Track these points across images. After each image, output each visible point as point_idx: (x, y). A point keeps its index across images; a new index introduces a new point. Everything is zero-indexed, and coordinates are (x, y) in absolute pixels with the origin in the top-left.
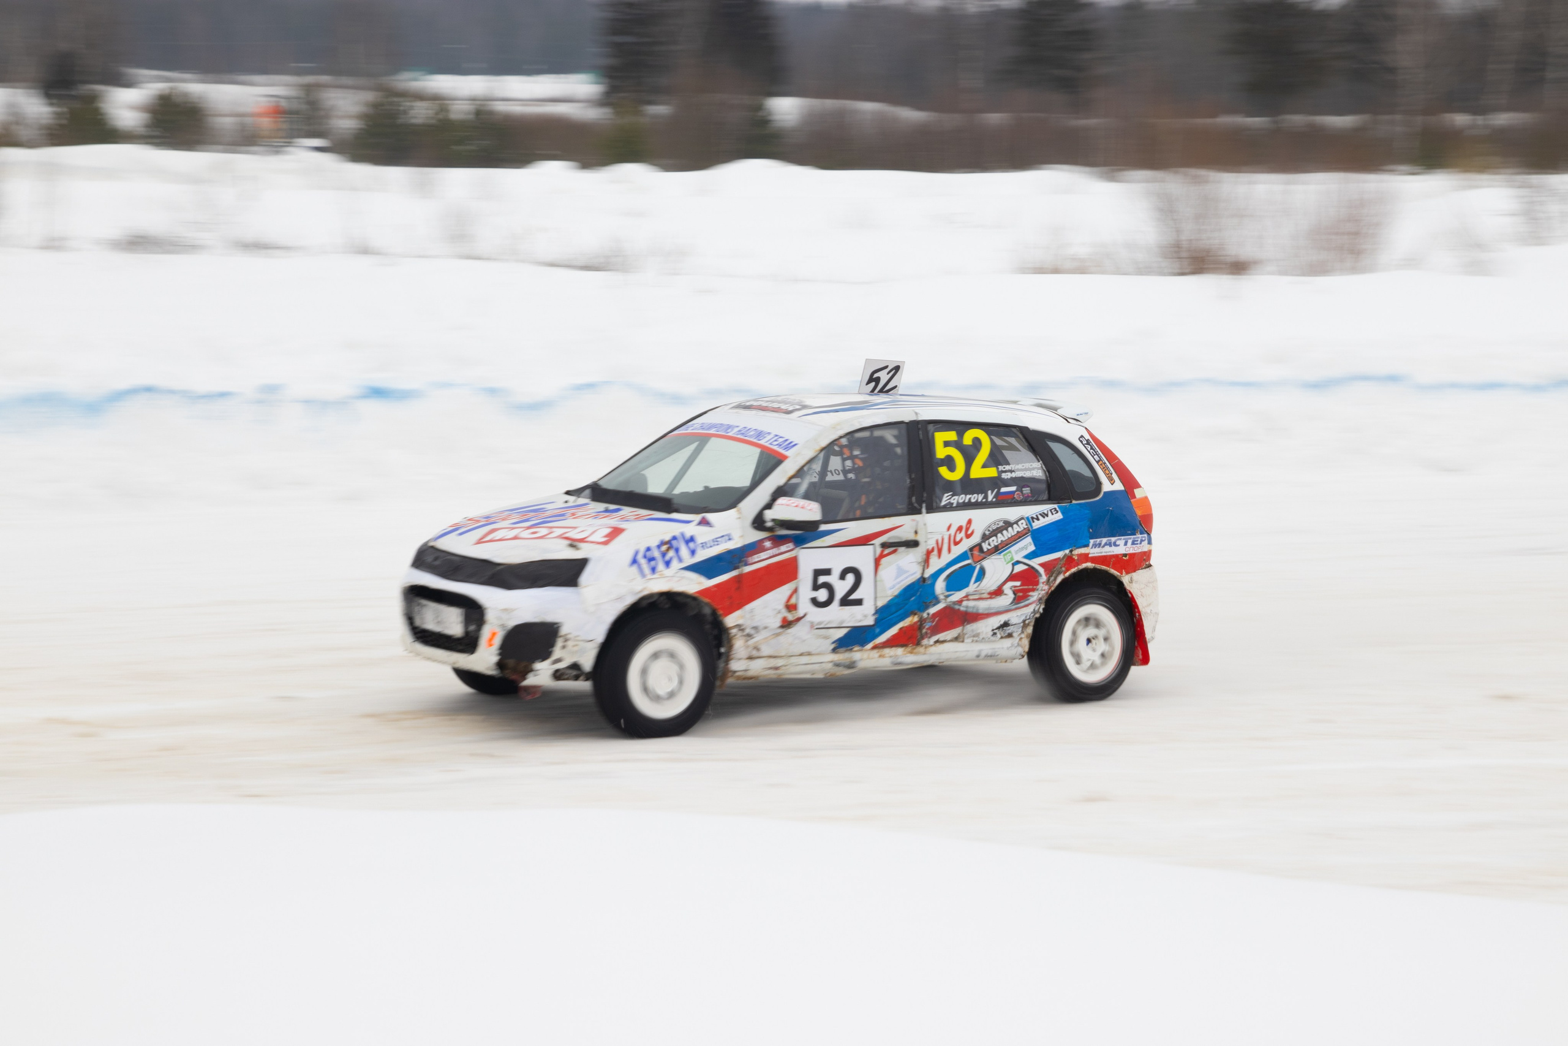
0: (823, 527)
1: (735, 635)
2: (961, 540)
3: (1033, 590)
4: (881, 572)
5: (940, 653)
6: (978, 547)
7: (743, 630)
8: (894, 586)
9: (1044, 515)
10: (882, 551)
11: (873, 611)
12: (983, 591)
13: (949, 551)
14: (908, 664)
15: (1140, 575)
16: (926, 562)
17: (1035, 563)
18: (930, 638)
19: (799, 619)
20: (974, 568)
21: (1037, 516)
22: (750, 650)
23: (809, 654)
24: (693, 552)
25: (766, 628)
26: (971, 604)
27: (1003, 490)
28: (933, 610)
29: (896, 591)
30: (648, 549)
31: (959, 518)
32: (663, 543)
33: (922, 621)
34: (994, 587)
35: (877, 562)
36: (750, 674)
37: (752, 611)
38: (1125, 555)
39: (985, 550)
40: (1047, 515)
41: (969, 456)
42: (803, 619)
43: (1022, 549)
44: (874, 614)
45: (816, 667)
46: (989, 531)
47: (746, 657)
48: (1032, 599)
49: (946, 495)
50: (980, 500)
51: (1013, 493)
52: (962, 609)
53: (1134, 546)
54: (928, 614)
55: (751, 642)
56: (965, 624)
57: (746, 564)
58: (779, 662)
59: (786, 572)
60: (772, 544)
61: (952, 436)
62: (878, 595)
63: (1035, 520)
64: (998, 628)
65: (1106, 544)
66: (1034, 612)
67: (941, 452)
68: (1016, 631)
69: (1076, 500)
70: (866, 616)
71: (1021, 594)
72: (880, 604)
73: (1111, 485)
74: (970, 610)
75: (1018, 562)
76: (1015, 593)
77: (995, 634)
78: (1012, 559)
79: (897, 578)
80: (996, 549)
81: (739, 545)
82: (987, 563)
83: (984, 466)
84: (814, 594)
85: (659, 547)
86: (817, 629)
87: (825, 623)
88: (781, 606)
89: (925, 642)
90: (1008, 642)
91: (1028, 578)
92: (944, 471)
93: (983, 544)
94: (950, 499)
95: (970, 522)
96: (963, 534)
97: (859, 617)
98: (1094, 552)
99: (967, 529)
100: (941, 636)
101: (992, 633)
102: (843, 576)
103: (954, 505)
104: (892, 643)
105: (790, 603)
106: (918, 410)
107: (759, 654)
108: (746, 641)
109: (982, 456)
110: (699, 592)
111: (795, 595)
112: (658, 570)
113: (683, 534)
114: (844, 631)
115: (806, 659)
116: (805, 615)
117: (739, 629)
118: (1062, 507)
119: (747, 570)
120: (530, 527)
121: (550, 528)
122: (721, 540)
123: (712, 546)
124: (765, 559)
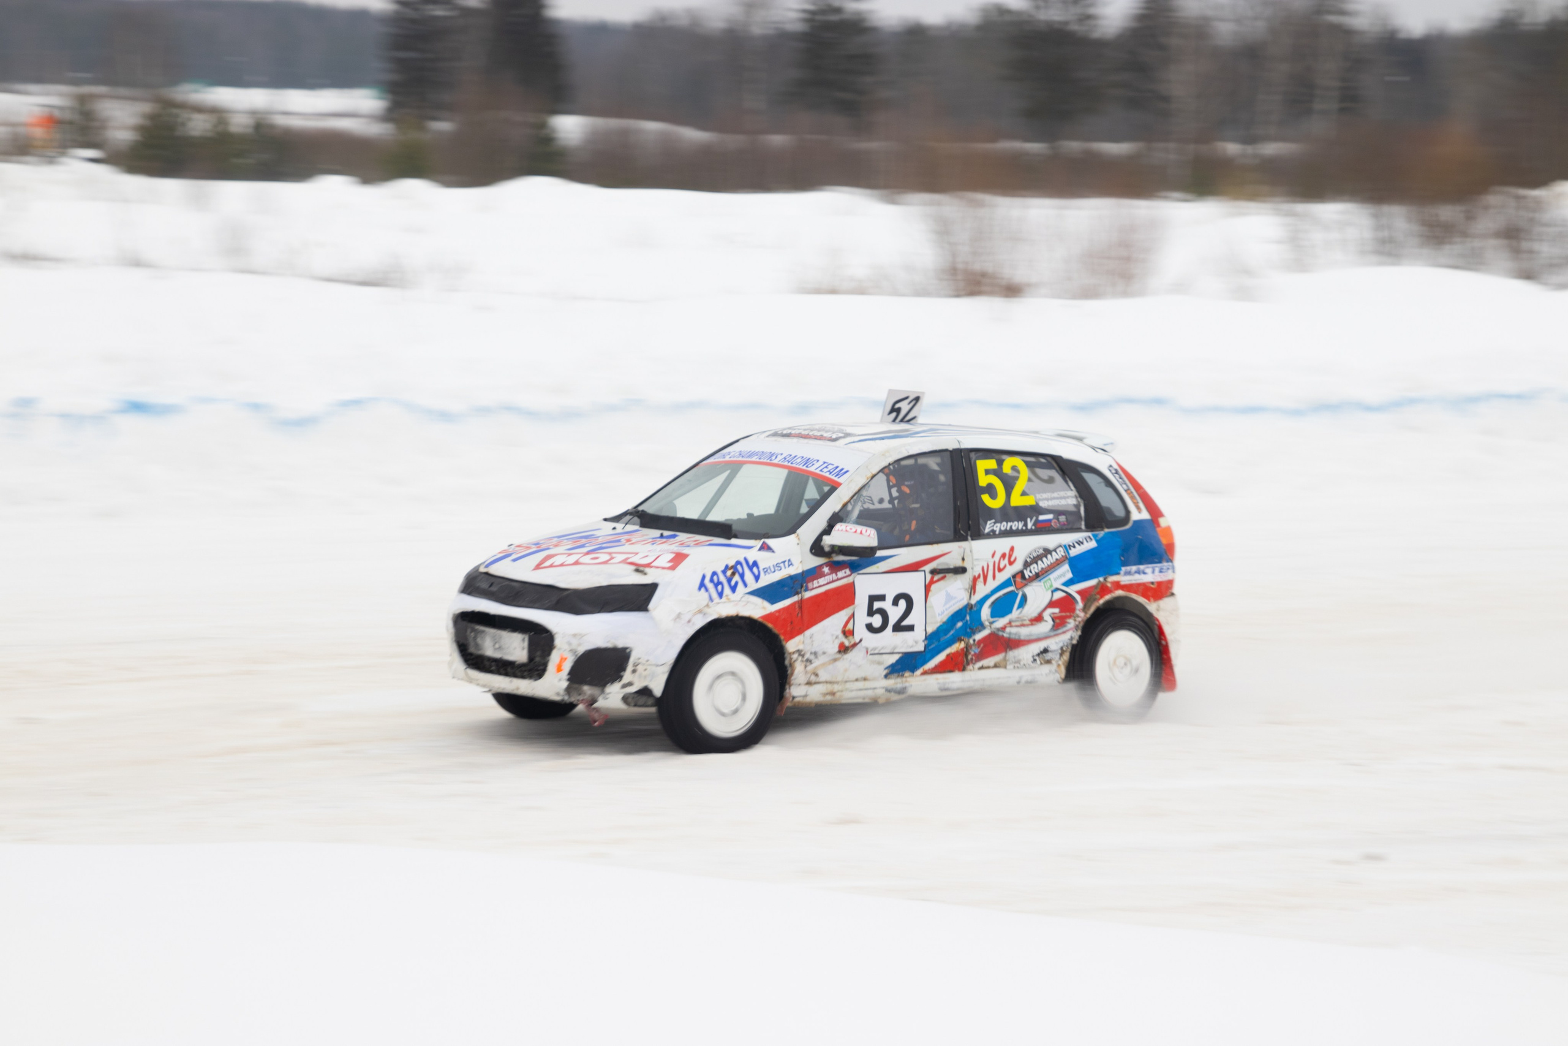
0: (880, 553)
1: (795, 661)
2: (1005, 566)
3: (1070, 617)
4: (931, 598)
5: (984, 680)
6: (1020, 575)
8: (943, 613)
9: (1080, 543)
10: (932, 578)
11: (923, 637)
12: (1025, 618)
13: (994, 577)
14: (954, 690)
15: (1165, 603)
16: (973, 589)
17: (1073, 590)
18: (974, 664)
19: (855, 645)
20: (1017, 595)
21: (1073, 544)
22: (809, 675)
23: (865, 679)
24: (757, 578)
25: (824, 653)
26: (1014, 630)
27: (1042, 518)
28: (979, 636)
29: (945, 617)
30: (714, 573)
31: (1002, 545)
32: (727, 567)
33: (968, 647)
34: (1035, 614)
35: (927, 589)
36: (808, 699)
37: (812, 636)
38: (1152, 583)
39: (1027, 577)
40: (1082, 543)
41: (1009, 484)
42: (859, 645)
43: (1060, 577)
44: (923, 641)
45: (870, 693)
46: (1030, 558)
47: (806, 682)
48: (1070, 626)
49: (989, 522)
50: (1020, 528)
51: (1049, 521)
52: (1005, 635)
53: (1161, 574)
54: (974, 640)
55: (810, 668)
56: (1008, 650)
57: (807, 590)
58: (836, 688)
59: (844, 597)
60: (829, 569)
61: (992, 464)
62: (929, 621)
63: (1072, 548)
64: (1038, 655)
65: (1136, 572)
66: (1072, 638)
67: (983, 480)
68: (1053, 656)
69: (1108, 528)
70: (916, 642)
71: (1059, 621)
72: (930, 630)
73: (1139, 514)
74: (1013, 637)
75: (1057, 589)
76: (1053, 620)
77: (1035, 660)
78: (1051, 586)
79: (945, 604)
80: (1037, 576)
81: (800, 571)
82: (1030, 590)
83: (1024, 494)
84: (869, 620)
85: (724, 572)
86: (871, 654)
87: (880, 648)
88: (839, 633)
89: (970, 667)
90: (1046, 668)
91: (1065, 604)
92: (986, 498)
93: (1025, 571)
94: (993, 526)
95: (1012, 549)
96: (1006, 561)
97: (911, 642)
98: (1124, 579)
99: (1010, 556)
100: (984, 662)
101: (1032, 659)
102: (895, 602)
103: (997, 533)
104: (942, 668)
105: (847, 629)
106: (960, 438)
107: (818, 680)
108: (806, 667)
109: (1020, 485)
110: (763, 617)
111: (852, 621)
112: (724, 595)
113: (746, 559)
114: (897, 657)
115: (860, 685)
116: (861, 641)
117: (800, 655)
118: (1093, 535)
119: (807, 595)
120: (588, 553)
121: (610, 554)
122: (782, 565)
123: (774, 571)
124: (824, 585)
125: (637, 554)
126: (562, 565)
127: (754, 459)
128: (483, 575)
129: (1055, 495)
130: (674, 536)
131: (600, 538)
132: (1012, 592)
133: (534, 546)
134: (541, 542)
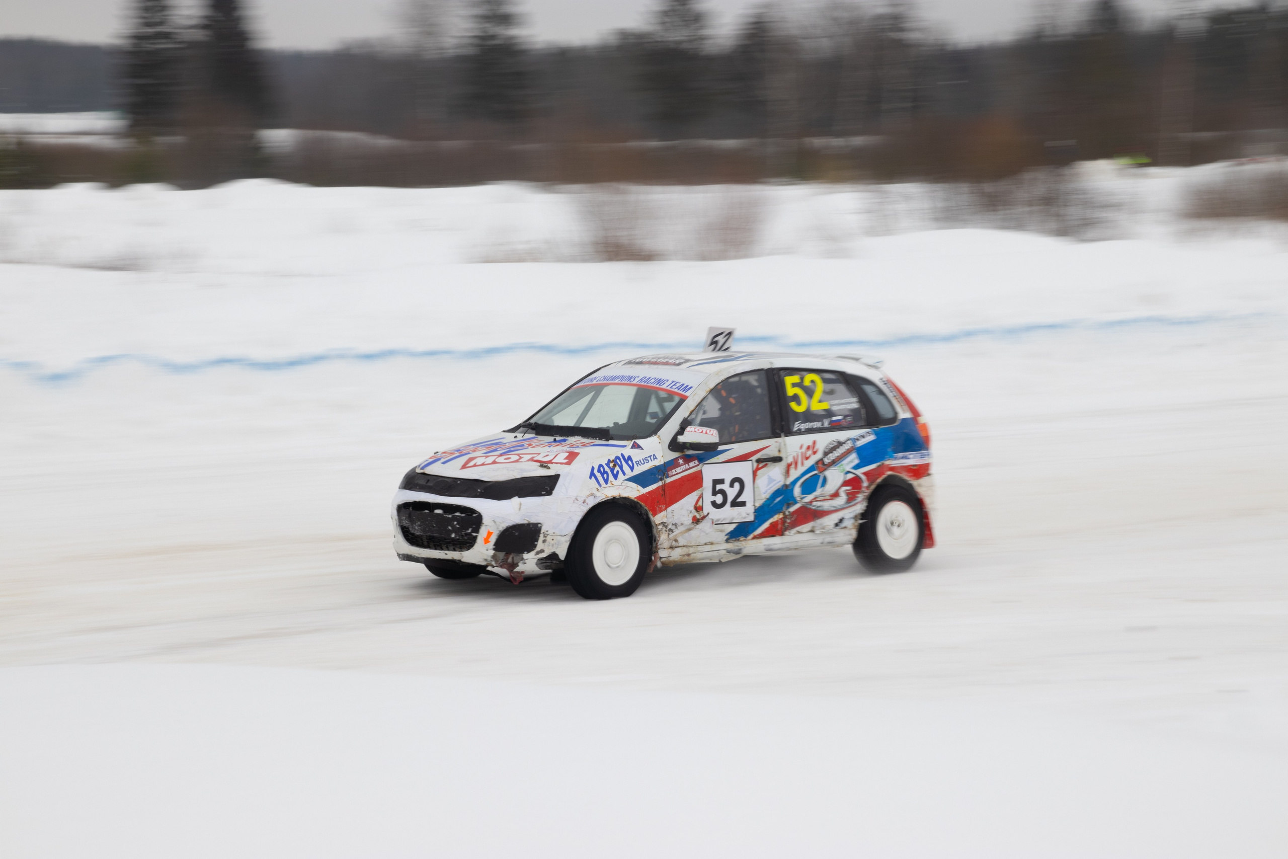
1: (660, 531)
2: (810, 456)
3: (858, 493)
4: (758, 481)
5: (798, 542)
7: (666, 527)
8: (766, 491)
9: (863, 437)
10: (758, 465)
11: (753, 511)
12: (826, 494)
13: (802, 464)
14: (775, 550)
15: (925, 480)
16: (787, 472)
17: (860, 472)
18: (790, 530)
19: (704, 517)
20: (819, 476)
21: (858, 437)
22: (671, 541)
23: (712, 544)
24: (632, 468)
25: (682, 524)
26: (819, 504)
27: (835, 418)
28: (793, 509)
29: (768, 495)
30: (601, 466)
31: (807, 439)
32: (609, 461)
33: (785, 517)
34: (833, 491)
35: (754, 473)
36: (671, 559)
37: (672, 511)
38: (915, 466)
39: (826, 463)
40: (865, 437)
41: (810, 393)
42: (707, 517)
43: (850, 462)
44: (754, 513)
45: (715, 553)
46: (828, 449)
47: (669, 546)
48: (859, 499)
49: (797, 423)
50: (819, 427)
51: (840, 421)
52: (813, 508)
53: (920, 459)
54: (790, 512)
55: (672, 536)
56: (816, 519)
57: (668, 477)
58: (691, 550)
59: (695, 481)
60: (683, 461)
61: (795, 379)
62: (756, 498)
63: (857, 441)
64: (837, 522)
65: (902, 458)
66: (861, 508)
67: (791, 391)
68: (849, 524)
69: (882, 425)
70: (748, 514)
71: (850, 496)
72: (758, 505)
73: (904, 414)
74: (819, 508)
75: (849, 472)
76: (848, 494)
77: (835, 527)
78: (844, 469)
79: (769, 484)
80: (834, 463)
81: (662, 463)
82: (829, 473)
84: (714, 498)
85: (608, 465)
86: (716, 524)
87: (721, 520)
88: (693, 508)
89: (787, 533)
90: (843, 533)
92: (793, 405)
93: (824, 459)
94: (799, 426)
95: (814, 443)
96: (810, 452)
97: (744, 515)
98: (894, 463)
99: (814, 447)
100: (798, 529)
101: (833, 526)
102: (732, 485)
103: (803, 431)
104: (767, 533)
105: (698, 505)
106: (772, 360)
107: (677, 545)
108: (669, 534)
109: (818, 394)
110: (638, 498)
111: (701, 500)
112: (609, 481)
113: (622, 455)
114: (734, 526)
115: (708, 548)
116: (708, 514)
117: (664, 526)
118: (874, 431)
119: (668, 480)
120: (501, 455)
121: (518, 455)
122: (649, 459)
123: (644, 463)
124: (680, 473)
125: (539, 454)
126: (483, 464)
127: (617, 381)
128: (420, 475)
129: (843, 401)
130: (565, 440)
131: (507, 444)
132: (816, 474)
133: (456, 452)
134: (461, 449)
